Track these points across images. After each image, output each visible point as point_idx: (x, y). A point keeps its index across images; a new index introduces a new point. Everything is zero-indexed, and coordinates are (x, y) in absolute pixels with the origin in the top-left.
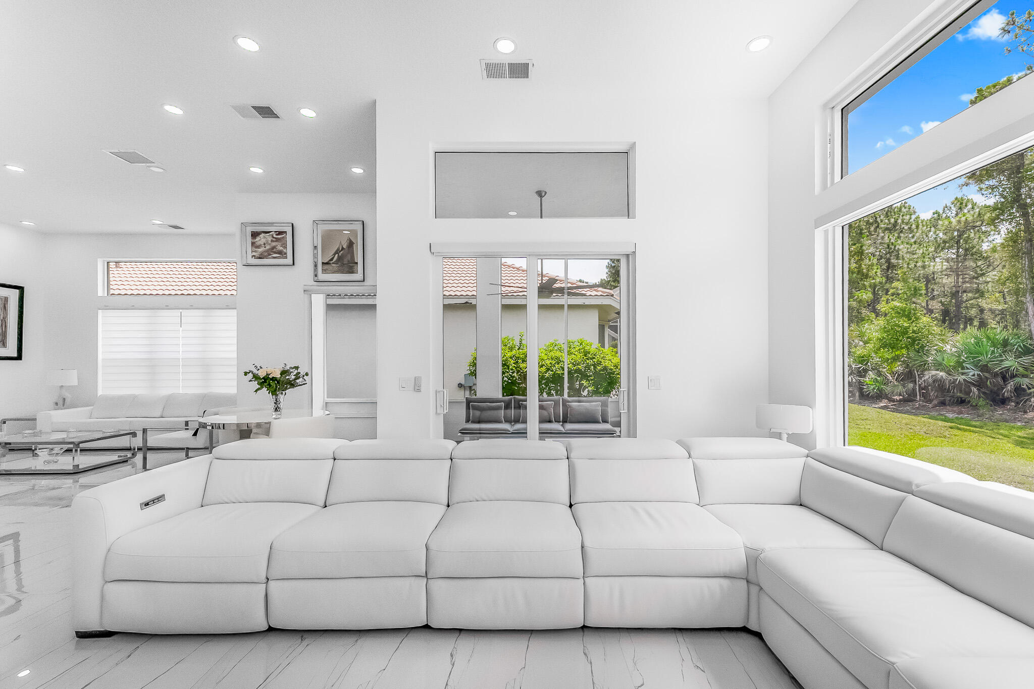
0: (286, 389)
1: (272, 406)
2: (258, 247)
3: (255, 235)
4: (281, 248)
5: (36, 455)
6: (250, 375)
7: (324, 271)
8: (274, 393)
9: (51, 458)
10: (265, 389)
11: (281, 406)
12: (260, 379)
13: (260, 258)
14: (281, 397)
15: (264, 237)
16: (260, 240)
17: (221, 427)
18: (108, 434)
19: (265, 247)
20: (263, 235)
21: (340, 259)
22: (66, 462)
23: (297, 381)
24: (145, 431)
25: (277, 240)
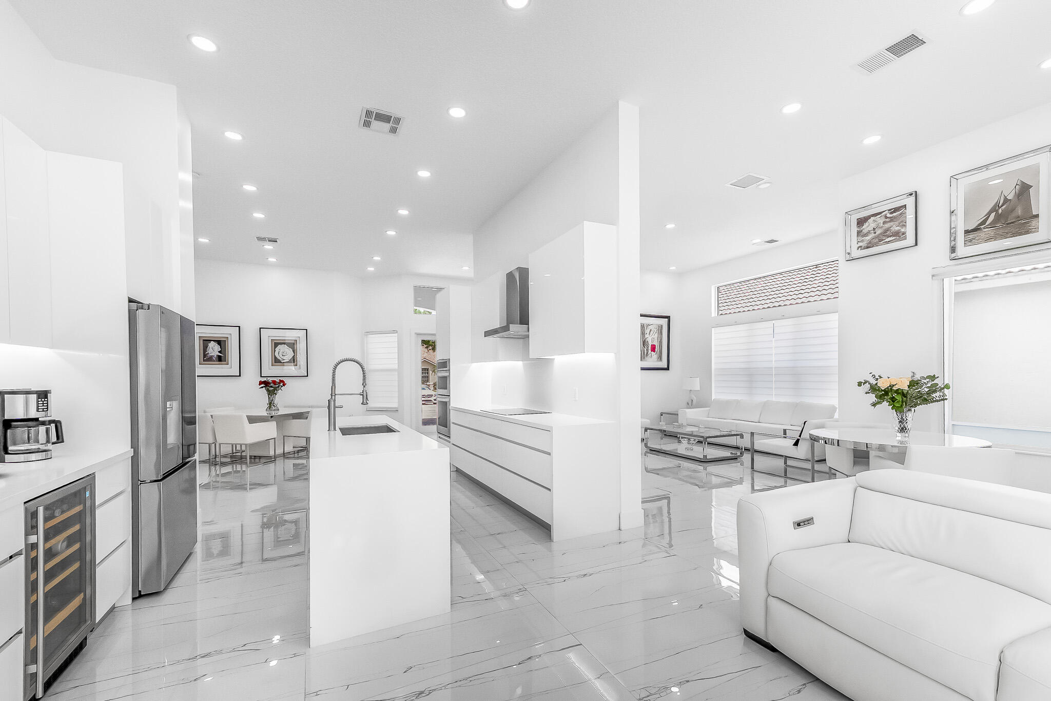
0: (915, 405)
1: (896, 425)
2: (866, 235)
3: (861, 222)
4: (898, 228)
5: (680, 442)
6: (867, 385)
7: (968, 242)
8: (898, 409)
9: (690, 446)
10: (885, 404)
11: (909, 425)
12: (879, 390)
13: (868, 248)
14: (910, 415)
15: (874, 221)
16: (868, 226)
17: (836, 443)
18: (725, 433)
19: (875, 233)
20: (872, 218)
21: (998, 218)
22: (698, 451)
23: (934, 395)
24: (752, 434)
25: (892, 220)
